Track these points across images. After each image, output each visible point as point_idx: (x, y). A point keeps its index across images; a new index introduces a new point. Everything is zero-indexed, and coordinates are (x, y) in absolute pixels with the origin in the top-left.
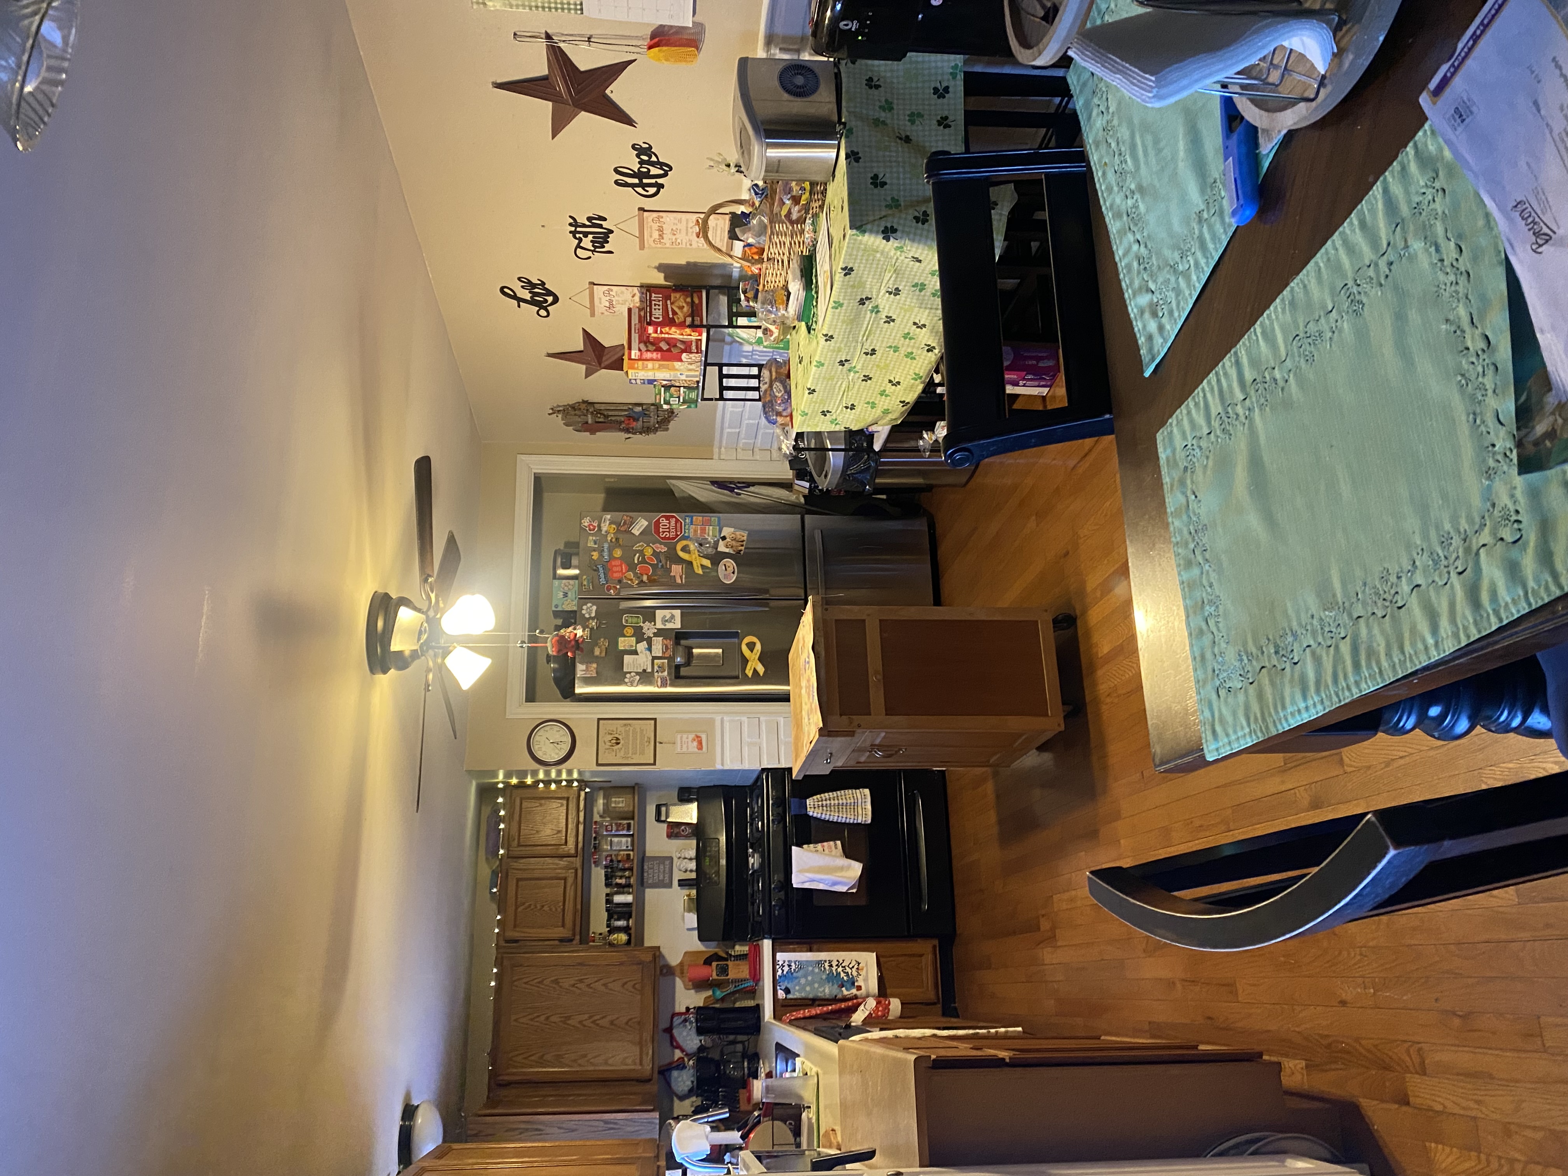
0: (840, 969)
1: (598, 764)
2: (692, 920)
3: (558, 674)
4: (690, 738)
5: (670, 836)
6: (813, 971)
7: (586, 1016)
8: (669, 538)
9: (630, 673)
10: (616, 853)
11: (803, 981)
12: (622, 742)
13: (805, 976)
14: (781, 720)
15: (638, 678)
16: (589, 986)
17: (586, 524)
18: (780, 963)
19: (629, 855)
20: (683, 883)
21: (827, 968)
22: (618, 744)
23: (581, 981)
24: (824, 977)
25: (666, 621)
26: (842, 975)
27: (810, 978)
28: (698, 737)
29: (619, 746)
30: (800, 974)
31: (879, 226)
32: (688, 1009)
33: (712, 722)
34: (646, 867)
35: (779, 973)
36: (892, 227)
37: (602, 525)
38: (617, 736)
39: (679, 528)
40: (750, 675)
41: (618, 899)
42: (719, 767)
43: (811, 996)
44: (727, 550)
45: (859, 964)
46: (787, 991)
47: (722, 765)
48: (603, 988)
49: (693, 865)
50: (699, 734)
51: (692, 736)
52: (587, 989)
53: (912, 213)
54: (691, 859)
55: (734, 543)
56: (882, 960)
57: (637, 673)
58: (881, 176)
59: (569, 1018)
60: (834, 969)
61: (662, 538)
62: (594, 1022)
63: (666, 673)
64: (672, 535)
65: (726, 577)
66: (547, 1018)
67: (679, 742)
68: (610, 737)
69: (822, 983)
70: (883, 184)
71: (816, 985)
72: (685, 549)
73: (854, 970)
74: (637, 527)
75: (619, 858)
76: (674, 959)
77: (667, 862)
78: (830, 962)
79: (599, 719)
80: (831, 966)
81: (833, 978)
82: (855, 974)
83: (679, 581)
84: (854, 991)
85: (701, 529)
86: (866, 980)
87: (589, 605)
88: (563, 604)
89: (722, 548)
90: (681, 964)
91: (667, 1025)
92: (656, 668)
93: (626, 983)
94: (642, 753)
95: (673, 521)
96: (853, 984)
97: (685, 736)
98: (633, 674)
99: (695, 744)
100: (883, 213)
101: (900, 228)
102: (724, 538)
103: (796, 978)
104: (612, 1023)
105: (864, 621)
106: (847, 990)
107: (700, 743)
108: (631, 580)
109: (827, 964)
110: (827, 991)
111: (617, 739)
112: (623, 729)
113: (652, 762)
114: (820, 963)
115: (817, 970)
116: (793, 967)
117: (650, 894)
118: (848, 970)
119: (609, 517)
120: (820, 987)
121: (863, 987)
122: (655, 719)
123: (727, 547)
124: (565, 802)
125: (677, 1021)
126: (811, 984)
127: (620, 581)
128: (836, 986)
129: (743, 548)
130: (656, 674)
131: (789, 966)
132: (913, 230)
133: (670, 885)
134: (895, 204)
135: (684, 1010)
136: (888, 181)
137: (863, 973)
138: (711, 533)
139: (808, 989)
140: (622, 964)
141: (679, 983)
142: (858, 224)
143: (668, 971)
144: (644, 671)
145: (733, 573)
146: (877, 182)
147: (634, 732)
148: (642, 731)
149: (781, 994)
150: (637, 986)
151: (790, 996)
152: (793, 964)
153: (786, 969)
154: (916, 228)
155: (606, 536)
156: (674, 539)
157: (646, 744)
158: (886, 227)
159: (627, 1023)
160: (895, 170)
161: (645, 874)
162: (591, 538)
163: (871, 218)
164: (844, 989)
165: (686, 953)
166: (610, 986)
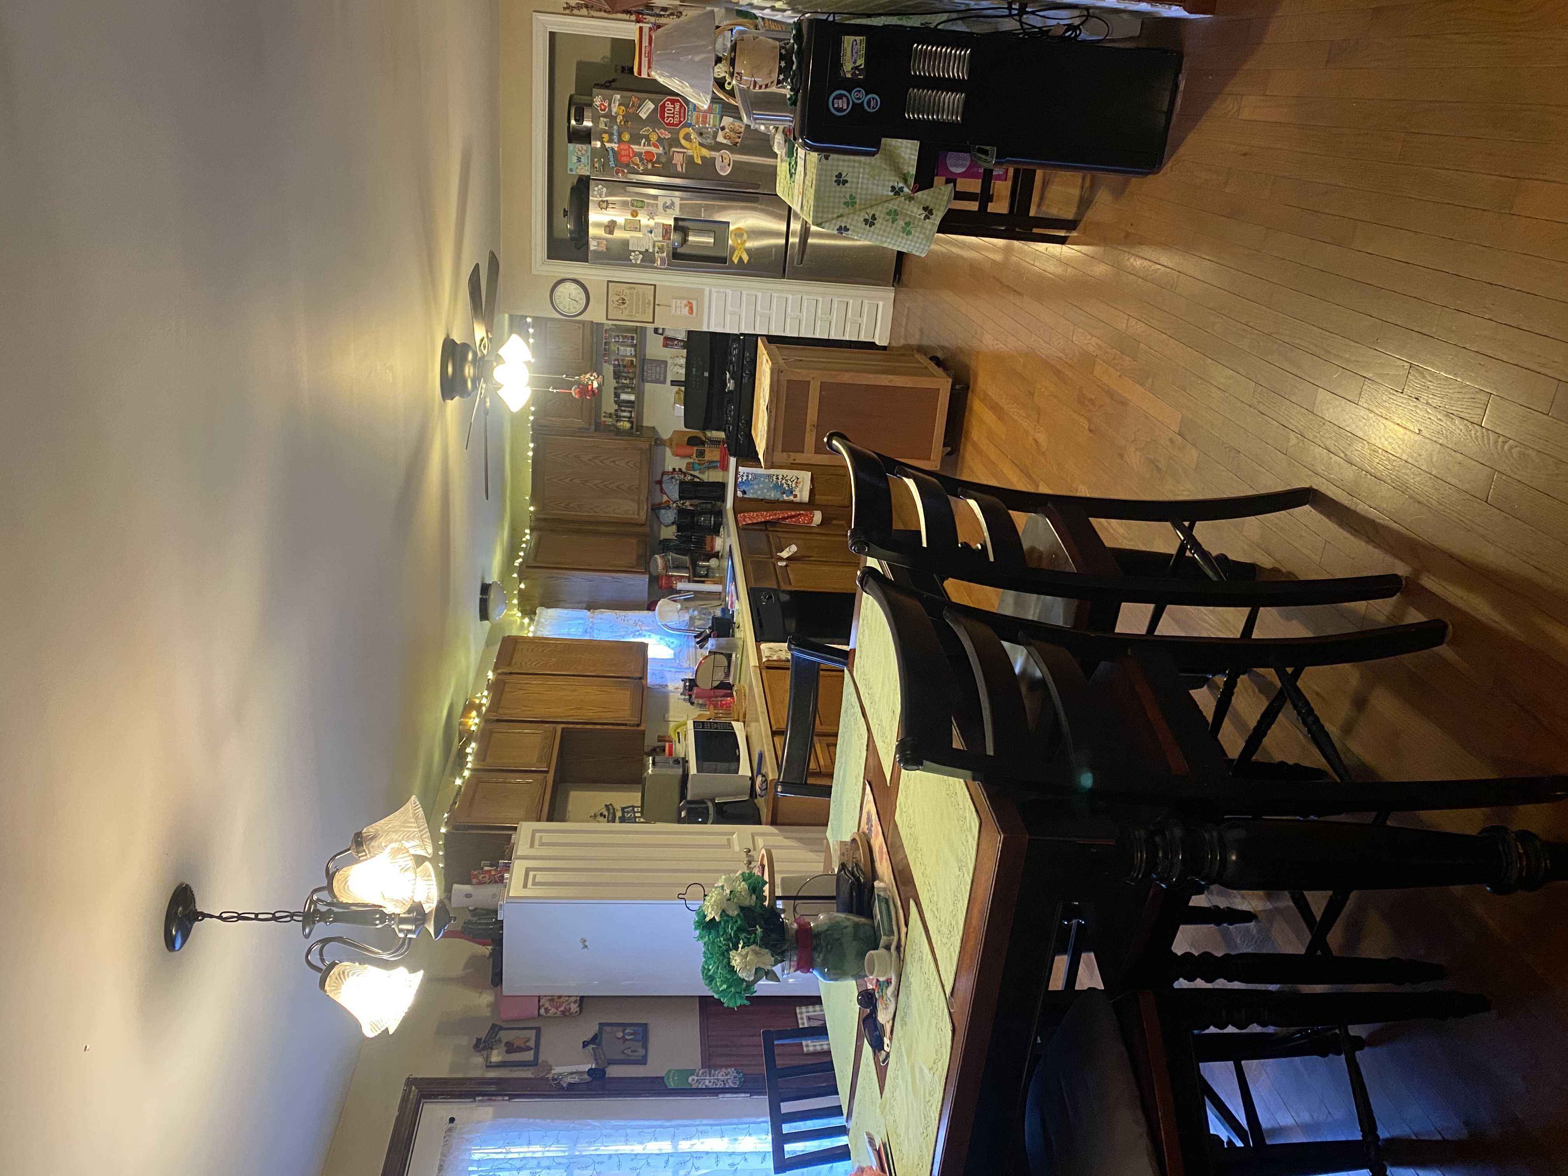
0: (784, 481)
1: (607, 319)
2: (680, 409)
3: (573, 235)
4: (683, 305)
5: (665, 345)
6: (764, 481)
7: (599, 481)
8: (673, 125)
9: (634, 251)
10: (622, 358)
11: (756, 487)
12: (627, 302)
13: (758, 484)
14: (760, 295)
15: (641, 256)
16: (601, 461)
17: (598, 103)
18: (741, 474)
19: (632, 361)
20: (674, 383)
21: (775, 479)
22: (624, 303)
23: (596, 458)
24: (771, 485)
25: (667, 207)
26: (785, 485)
27: (761, 485)
28: (689, 302)
29: (625, 305)
30: (754, 482)
31: (835, 225)
32: (674, 469)
33: (702, 291)
34: (645, 368)
35: (740, 480)
36: (846, 226)
37: (612, 105)
38: (623, 297)
39: (682, 114)
40: (736, 262)
41: (624, 397)
42: (705, 329)
43: (761, 498)
44: (725, 141)
45: (798, 479)
46: (744, 492)
47: (708, 328)
48: (612, 464)
49: (683, 371)
50: (690, 301)
51: (685, 302)
52: (600, 463)
53: (864, 215)
54: (681, 366)
55: (732, 134)
56: (815, 476)
57: (641, 253)
58: (844, 175)
59: (587, 481)
60: (779, 481)
61: (667, 124)
62: (605, 485)
63: (665, 254)
64: (676, 121)
65: (722, 168)
66: (571, 480)
67: (674, 305)
68: (618, 298)
69: (769, 489)
70: (845, 182)
71: (765, 491)
72: (687, 137)
73: (794, 483)
74: (644, 110)
75: (625, 363)
76: (666, 435)
77: (663, 366)
78: (777, 476)
79: (609, 282)
80: (778, 479)
81: (778, 487)
82: (794, 485)
83: (679, 169)
84: (792, 498)
85: (703, 117)
86: (801, 491)
87: (600, 186)
88: (577, 168)
89: (720, 139)
90: (671, 439)
91: (658, 478)
92: (656, 249)
93: (628, 462)
94: (644, 312)
95: (677, 106)
96: (792, 492)
97: (679, 301)
98: (637, 253)
99: (687, 308)
100: (841, 211)
101: (851, 228)
102: (723, 129)
103: (751, 484)
104: (618, 487)
105: (809, 382)
106: (787, 496)
107: (691, 308)
108: (637, 165)
109: (775, 477)
110: (772, 495)
111: (624, 299)
112: (628, 292)
113: (651, 321)
114: (770, 476)
115: (767, 481)
116: (750, 477)
117: (649, 388)
118: (789, 482)
119: (618, 97)
120: (767, 492)
121: (798, 496)
122: (655, 286)
123: (725, 138)
124: (581, 326)
125: (665, 478)
126: (762, 489)
127: (627, 165)
128: (779, 493)
129: (739, 140)
130: (656, 254)
131: (747, 476)
132: (861, 231)
133: (664, 382)
134: (851, 203)
135: (671, 469)
136: (849, 180)
137: (800, 486)
138: (711, 123)
139: (759, 492)
140: (626, 449)
141: (668, 452)
142: (820, 221)
143: (659, 442)
144: (647, 250)
145: (729, 165)
146: (840, 180)
147: (638, 293)
148: (644, 294)
149: (739, 494)
150: (637, 464)
151: (745, 496)
152: (750, 476)
153: (745, 478)
154: (865, 229)
155: (616, 117)
156: (677, 125)
157: (647, 306)
158: (841, 227)
159: (629, 488)
160: (856, 170)
161: (645, 374)
162: (602, 119)
163: (830, 216)
164: (784, 495)
165: (675, 432)
166: (617, 463)
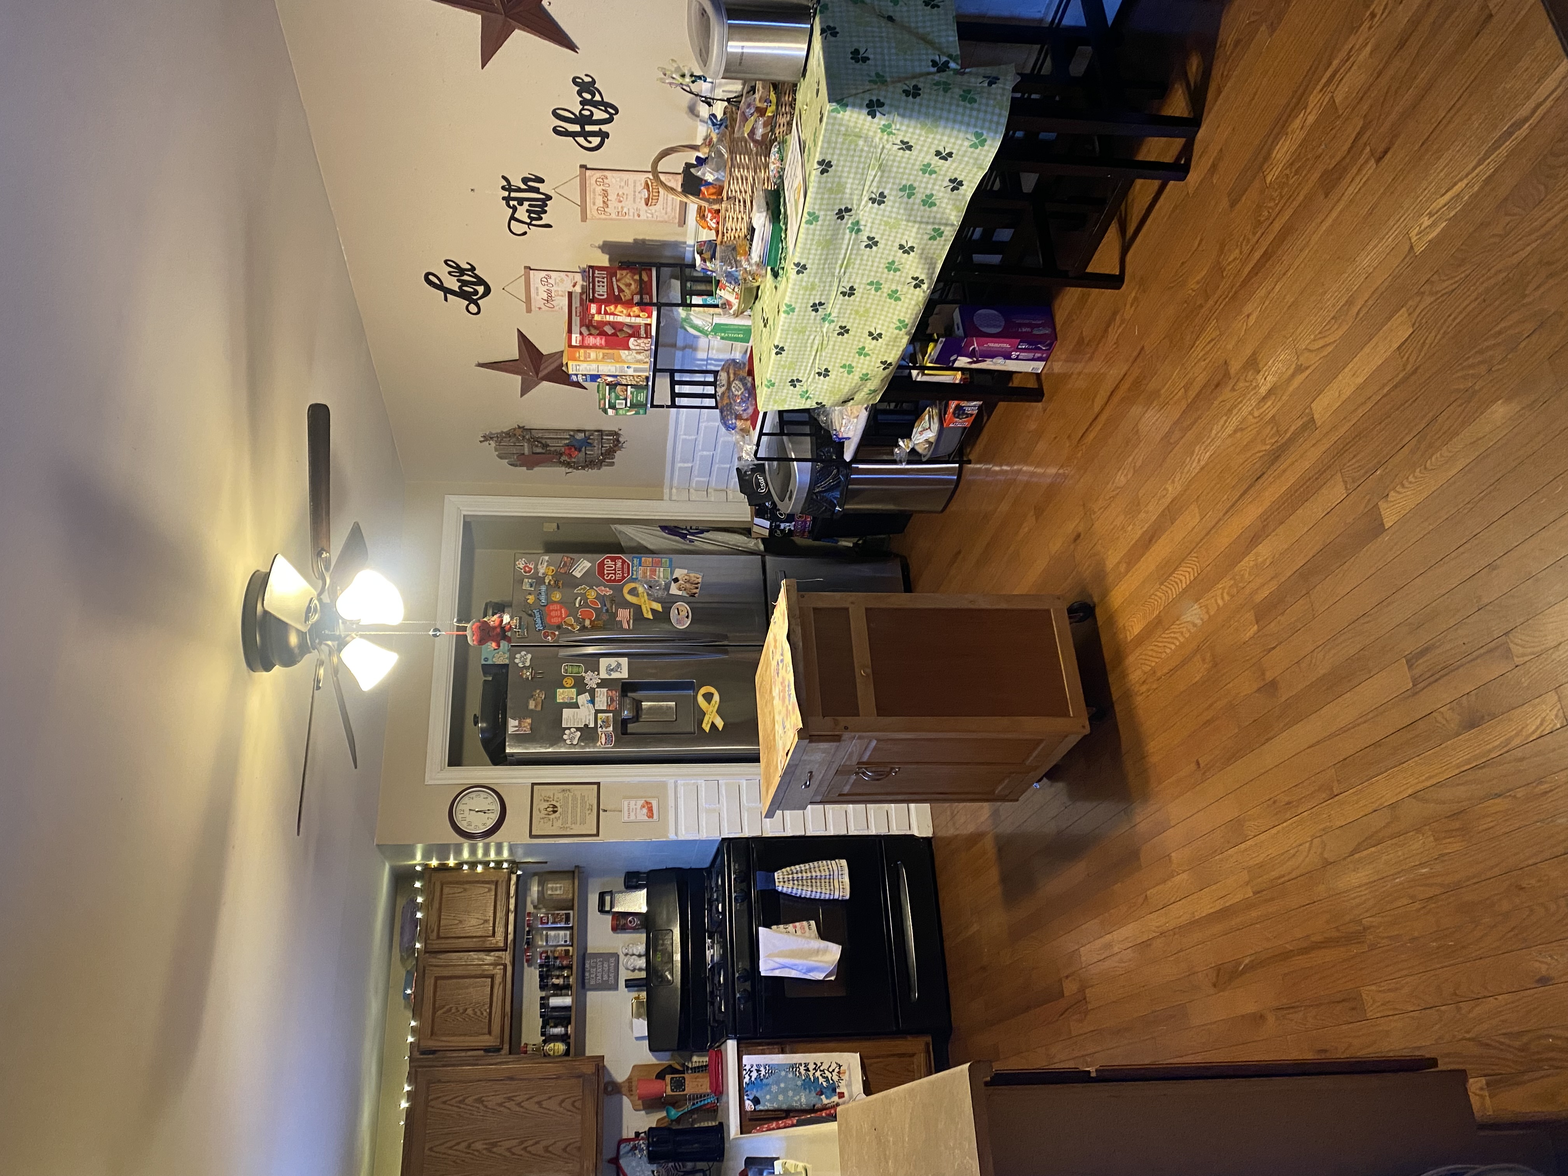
0: (818, 1074)
1: (531, 836)
2: (641, 1027)
3: (486, 735)
4: (639, 806)
5: (615, 929)
6: (786, 1075)
7: (515, 1142)
8: (614, 581)
9: (569, 728)
10: (552, 949)
11: (774, 1088)
12: (560, 810)
13: (777, 1083)
14: (744, 783)
15: (578, 734)
16: (519, 1104)
17: (521, 566)
18: (747, 1068)
19: (567, 952)
20: (631, 984)
21: (803, 1072)
22: (555, 812)
23: (510, 1099)
24: (799, 1083)
25: (612, 670)
26: (821, 1080)
27: (782, 1085)
28: (647, 803)
29: (557, 814)
30: (770, 1080)
31: (863, 99)
32: (637, 1134)
33: (664, 785)
34: (587, 966)
35: (747, 1079)
36: (878, 100)
37: (539, 566)
38: (554, 803)
39: (626, 570)
40: (707, 729)
41: (555, 1002)
42: (672, 836)
43: (784, 1107)
44: (680, 593)
45: (840, 1066)
46: (756, 1101)
47: (676, 834)
48: (536, 1108)
49: (642, 963)
50: (649, 800)
51: (641, 802)
52: (518, 1109)
53: (901, 87)
54: (640, 956)
55: (688, 585)
56: (865, 1061)
57: (578, 729)
58: (862, 51)
59: (494, 1145)
60: (811, 1074)
61: (607, 581)
62: (525, 1149)
63: (611, 729)
64: (618, 577)
65: (679, 622)
66: (469, 1146)
67: (626, 808)
68: (546, 805)
69: (796, 1092)
70: (865, 59)
71: (790, 1093)
72: (633, 592)
73: (834, 1074)
74: (579, 569)
75: (556, 955)
76: (620, 1073)
77: (612, 960)
78: (806, 1065)
79: (533, 784)
80: (807, 1070)
81: (810, 1084)
82: (835, 1078)
83: (625, 626)
84: (835, 1099)
85: (651, 571)
86: (849, 1085)
87: (523, 653)
88: (494, 657)
89: (674, 590)
90: (629, 1080)
91: (612, 1155)
92: (599, 722)
93: (563, 1101)
94: (583, 822)
95: (619, 564)
96: (834, 1090)
97: (633, 803)
98: (573, 730)
99: (645, 811)
100: (868, 88)
101: (887, 102)
102: (676, 580)
103: (767, 1085)
104: (546, 1149)
105: (847, 609)
106: (827, 1098)
107: (650, 810)
108: (572, 625)
109: (802, 1068)
110: (803, 1100)
111: (555, 807)
112: (561, 796)
113: (595, 832)
114: (794, 1067)
115: (790, 1075)
116: (763, 1073)
117: (593, 997)
118: (827, 1074)
119: (547, 558)
120: (794, 1096)
121: (846, 1094)
122: (598, 784)
123: (680, 589)
124: (493, 887)
125: (624, 1148)
126: (784, 1091)
127: (559, 627)
128: (814, 1094)
129: (697, 591)
130: (600, 730)
131: (758, 1071)
132: (903, 104)
133: (615, 987)
134: (880, 80)
135: (632, 1135)
136: (871, 57)
137: (845, 1077)
138: (662, 576)
139: (781, 1097)
140: (558, 1078)
141: (626, 1101)
142: (839, 98)
143: (613, 1089)
144: (586, 726)
145: (687, 617)
146: (857, 56)
147: (574, 798)
148: (583, 797)
149: (749, 1105)
150: (576, 1104)
151: (760, 1107)
152: (762, 1069)
153: (754, 1074)
154: (907, 102)
155: (544, 578)
156: (619, 581)
157: (587, 812)
158: (871, 101)
159: (565, 1150)
160: (878, 45)
161: (587, 974)
162: (526, 580)
163: (854, 92)
164: (823, 1097)
165: (634, 1067)
166: (545, 1104)
